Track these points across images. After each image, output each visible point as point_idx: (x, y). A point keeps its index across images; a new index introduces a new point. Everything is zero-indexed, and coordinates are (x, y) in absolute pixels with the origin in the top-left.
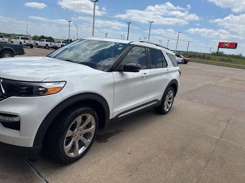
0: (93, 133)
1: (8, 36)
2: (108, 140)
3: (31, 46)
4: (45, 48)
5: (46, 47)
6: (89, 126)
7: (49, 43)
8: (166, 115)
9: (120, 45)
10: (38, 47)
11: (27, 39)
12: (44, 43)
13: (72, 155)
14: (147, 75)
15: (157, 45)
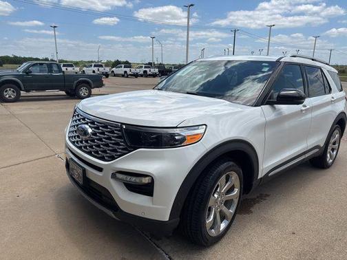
0: (237, 201)
2: (252, 209)
3: (107, 75)
4: (123, 76)
5: (125, 75)
6: (231, 190)
7: (128, 70)
10: (115, 75)
11: (101, 66)
12: (121, 70)
13: (213, 232)
15: (313, 60)
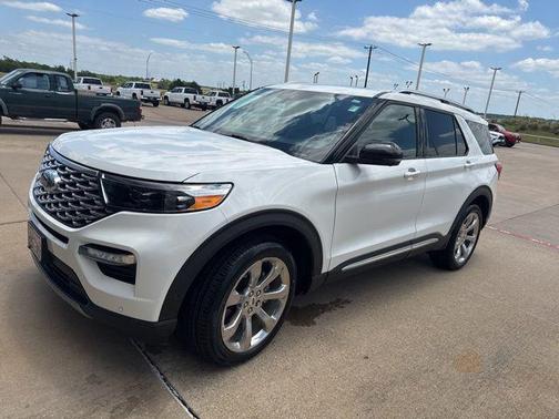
0: (284, 303)
1: (110, 80)
2: (316, 319)
3: (155, 103)
4: (183, 106)
5: (185, 105)
6: (275, 285)
7: (190, 96)
8: (457, 272)
9: (355, 101)
10: (169, 104)
11: (148, 87)
12: (179, 96)
13: (237, 347)
14: (418, 172)
15: (442, 101)
